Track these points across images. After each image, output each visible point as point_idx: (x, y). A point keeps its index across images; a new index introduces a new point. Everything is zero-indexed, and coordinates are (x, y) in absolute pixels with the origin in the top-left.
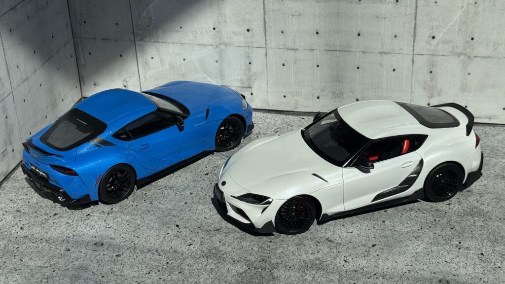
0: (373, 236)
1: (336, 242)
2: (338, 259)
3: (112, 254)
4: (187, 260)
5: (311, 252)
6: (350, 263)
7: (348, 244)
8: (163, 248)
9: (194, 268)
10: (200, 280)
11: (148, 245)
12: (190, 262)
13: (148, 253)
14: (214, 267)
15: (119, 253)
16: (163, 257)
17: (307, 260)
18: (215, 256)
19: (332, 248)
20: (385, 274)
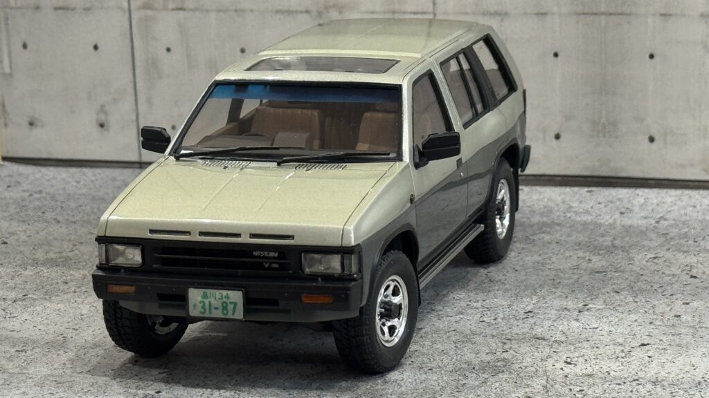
0: (647, 334)
1: (553, 339)
2: (551, 361)
5: (487, 351)
6: (578, 366)
7: (579, 342)
17: (476, 361)
19: (541, 346)
20: (660, 379)
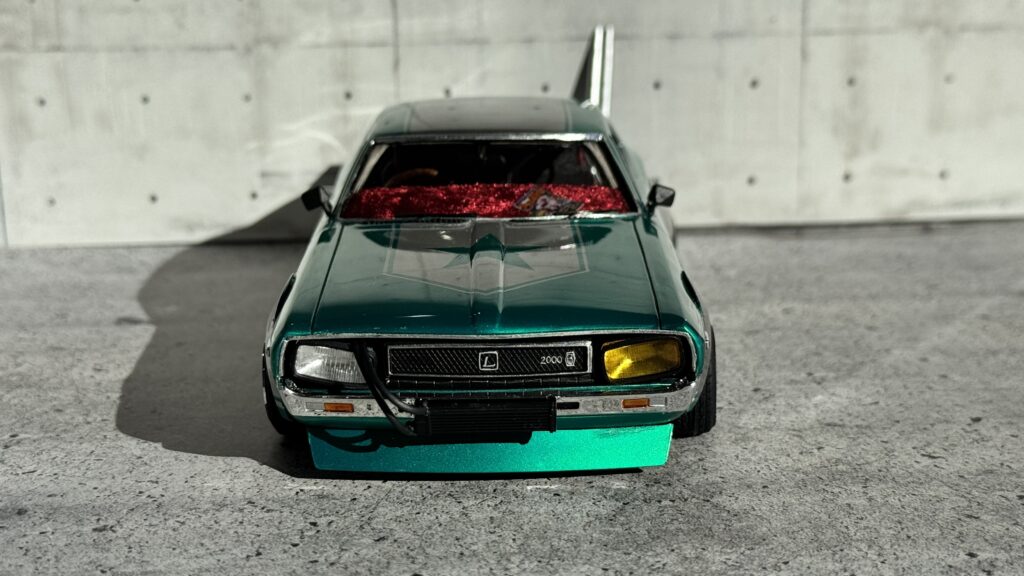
3: (75, 528)
4: (380, 509)
8: (270, 495)
9: (424, 524)
10: (474, 548)
11: (208, 494)
12: (399, 513)
13: (217, 510)
14: (495, 514)
15: (102, 523)
16: (285, 514)
18: (478, 490)
